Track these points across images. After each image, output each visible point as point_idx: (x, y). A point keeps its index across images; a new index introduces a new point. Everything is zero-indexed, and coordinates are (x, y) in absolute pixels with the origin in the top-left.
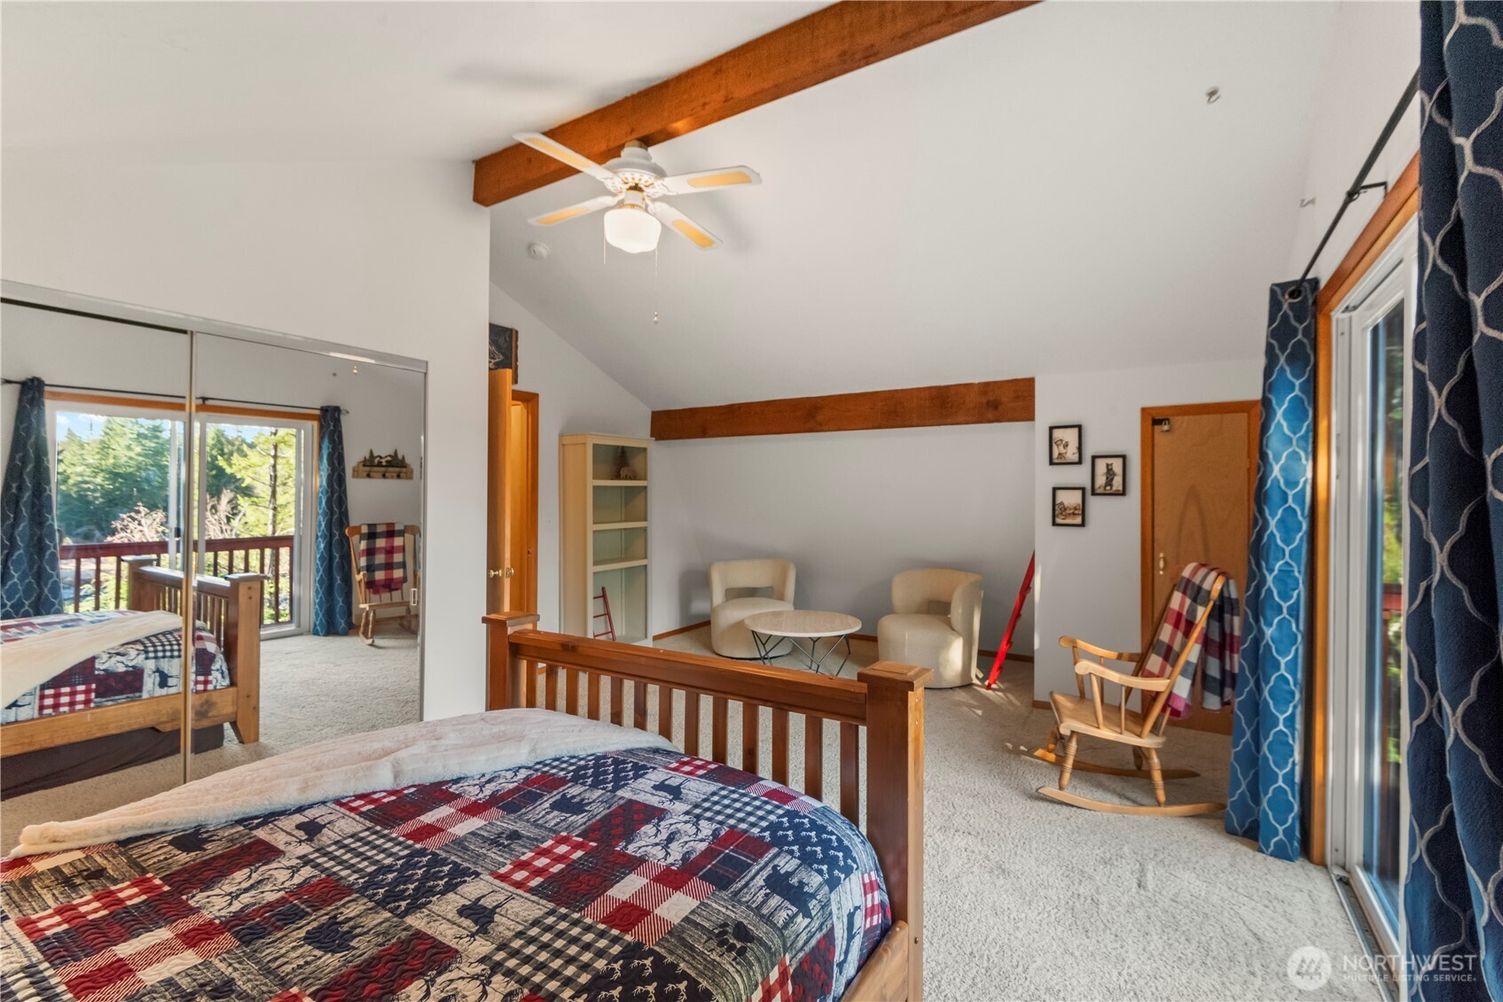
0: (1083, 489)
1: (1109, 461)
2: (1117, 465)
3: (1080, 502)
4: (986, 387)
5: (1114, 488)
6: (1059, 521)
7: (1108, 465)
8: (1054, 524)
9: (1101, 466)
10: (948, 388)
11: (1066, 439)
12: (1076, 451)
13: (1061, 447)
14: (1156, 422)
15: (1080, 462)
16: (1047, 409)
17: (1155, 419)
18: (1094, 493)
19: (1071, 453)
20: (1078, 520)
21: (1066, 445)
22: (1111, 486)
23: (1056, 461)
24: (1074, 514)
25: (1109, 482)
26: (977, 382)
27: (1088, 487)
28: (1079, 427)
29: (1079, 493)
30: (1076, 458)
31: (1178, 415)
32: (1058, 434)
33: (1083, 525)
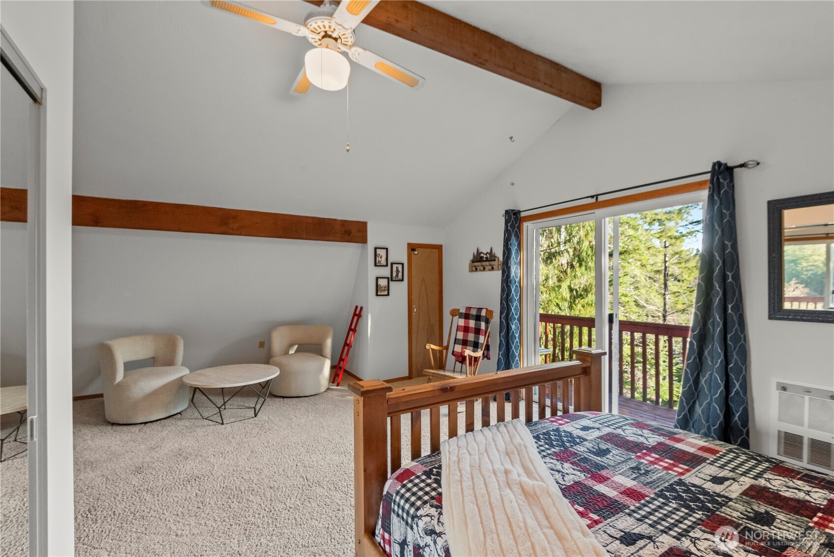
0: (388, 278)
1: (397, 265)
2: (400, 267)
3: (387, 284)
4: (344, 223)
5: (399, 278)
6: (379, 293)
7: (397, 267)
8: (377, 295)
9: (395, 266)
10: (324, 219)
11: (381, 254)
12: (385, 260)
13: (379, 258)
14: (413, 250)
15: (387, 265)
16: (373, 239)
17: (412, 248)
18: (392, 280)
19: (383, 262)
20: (386, 293)
21: (381, 257)
22: (398, 277)
23: (377, 264)
24: (384, 290)
25: (397, 275)
26: (340, 219)
27: (390, 276)
28: (387, 249)
29: (386, 280)
30: (384, 263)
31: (420, 248)
32: (378, 251)
33: (388, 295)
